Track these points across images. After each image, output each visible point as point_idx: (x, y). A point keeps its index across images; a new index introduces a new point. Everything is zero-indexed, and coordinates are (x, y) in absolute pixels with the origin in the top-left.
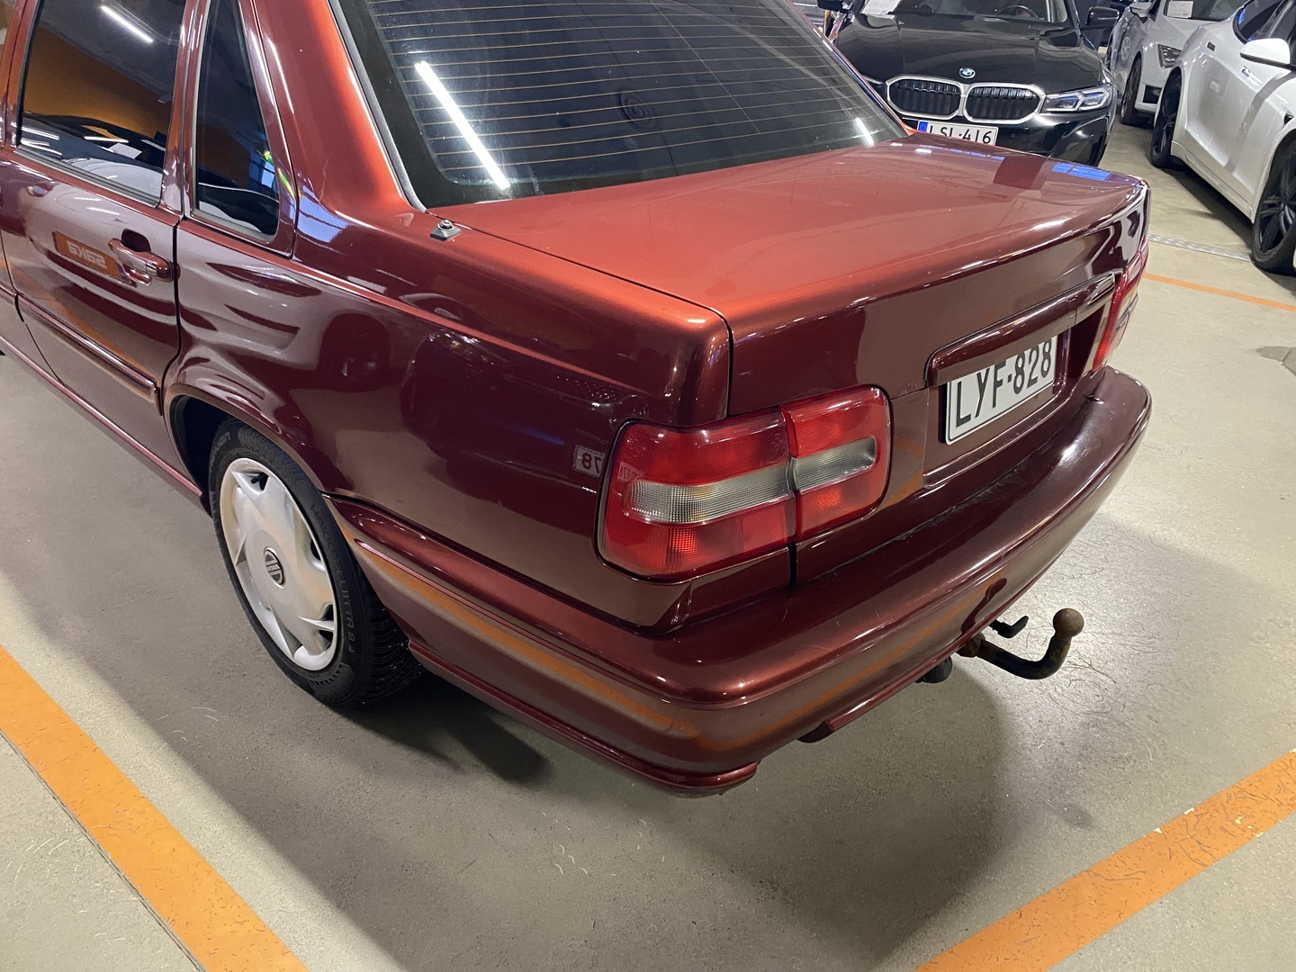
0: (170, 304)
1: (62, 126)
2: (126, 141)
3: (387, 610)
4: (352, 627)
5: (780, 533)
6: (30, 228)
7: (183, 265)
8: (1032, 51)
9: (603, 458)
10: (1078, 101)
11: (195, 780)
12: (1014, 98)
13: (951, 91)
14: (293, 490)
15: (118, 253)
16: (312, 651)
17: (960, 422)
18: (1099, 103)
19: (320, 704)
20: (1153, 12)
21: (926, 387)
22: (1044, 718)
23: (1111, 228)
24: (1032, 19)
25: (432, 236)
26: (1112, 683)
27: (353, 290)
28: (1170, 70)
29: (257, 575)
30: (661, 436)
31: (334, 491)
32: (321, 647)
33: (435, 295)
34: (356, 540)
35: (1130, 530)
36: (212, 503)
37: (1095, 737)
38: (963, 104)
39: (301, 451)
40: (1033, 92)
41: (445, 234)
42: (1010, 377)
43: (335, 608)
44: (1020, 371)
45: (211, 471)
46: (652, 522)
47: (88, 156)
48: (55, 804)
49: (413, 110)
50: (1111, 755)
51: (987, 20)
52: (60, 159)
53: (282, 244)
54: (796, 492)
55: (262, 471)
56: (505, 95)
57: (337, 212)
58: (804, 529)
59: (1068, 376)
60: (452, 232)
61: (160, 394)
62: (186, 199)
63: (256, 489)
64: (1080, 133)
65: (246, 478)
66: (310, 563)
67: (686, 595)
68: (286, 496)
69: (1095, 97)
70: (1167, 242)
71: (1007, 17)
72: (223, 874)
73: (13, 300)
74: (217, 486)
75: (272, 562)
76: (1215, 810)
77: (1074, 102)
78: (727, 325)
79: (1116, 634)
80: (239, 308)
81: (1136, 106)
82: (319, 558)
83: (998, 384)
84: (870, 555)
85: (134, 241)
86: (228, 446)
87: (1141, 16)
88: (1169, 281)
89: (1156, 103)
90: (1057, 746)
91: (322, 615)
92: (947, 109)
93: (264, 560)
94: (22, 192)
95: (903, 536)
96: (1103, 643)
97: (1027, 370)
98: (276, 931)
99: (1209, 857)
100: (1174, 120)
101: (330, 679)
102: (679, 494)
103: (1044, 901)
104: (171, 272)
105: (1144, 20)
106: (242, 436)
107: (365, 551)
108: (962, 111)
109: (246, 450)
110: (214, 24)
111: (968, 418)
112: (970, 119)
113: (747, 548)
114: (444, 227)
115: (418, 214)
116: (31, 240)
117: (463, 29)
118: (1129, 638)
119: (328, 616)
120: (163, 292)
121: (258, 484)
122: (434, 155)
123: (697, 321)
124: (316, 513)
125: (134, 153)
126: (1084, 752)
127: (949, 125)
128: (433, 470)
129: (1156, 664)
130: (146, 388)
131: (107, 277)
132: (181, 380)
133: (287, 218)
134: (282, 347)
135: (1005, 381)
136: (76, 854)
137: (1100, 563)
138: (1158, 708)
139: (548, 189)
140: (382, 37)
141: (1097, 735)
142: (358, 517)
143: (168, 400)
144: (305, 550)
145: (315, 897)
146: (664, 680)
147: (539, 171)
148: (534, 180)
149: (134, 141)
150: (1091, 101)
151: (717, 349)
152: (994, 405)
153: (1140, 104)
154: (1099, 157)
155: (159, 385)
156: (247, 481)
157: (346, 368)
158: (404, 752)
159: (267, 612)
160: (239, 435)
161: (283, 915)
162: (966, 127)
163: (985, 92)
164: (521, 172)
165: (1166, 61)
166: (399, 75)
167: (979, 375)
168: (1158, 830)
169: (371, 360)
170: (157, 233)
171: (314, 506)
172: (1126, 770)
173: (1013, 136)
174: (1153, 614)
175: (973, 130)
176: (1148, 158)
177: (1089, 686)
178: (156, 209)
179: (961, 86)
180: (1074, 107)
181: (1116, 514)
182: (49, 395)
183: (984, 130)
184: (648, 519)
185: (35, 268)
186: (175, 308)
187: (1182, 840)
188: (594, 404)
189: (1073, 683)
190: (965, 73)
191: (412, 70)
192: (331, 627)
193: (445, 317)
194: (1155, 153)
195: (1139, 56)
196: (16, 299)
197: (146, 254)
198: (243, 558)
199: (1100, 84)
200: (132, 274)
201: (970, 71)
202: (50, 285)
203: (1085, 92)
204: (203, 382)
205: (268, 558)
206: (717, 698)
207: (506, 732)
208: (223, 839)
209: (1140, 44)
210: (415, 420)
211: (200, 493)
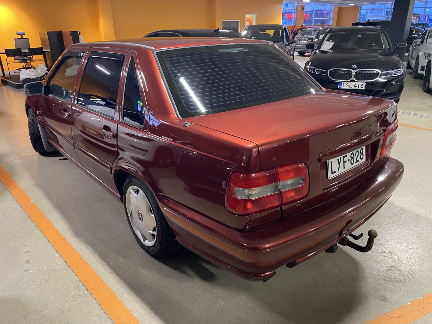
0: (115, 145)
1: (84, 96)
2: (101, 100)
3: (170, 227)
4: (161, 232)
5: (277, 203)
6: (76, 124)
7: (119, 135)
8: (376, 59)
9: (226, 183)
10: (392, 73)
11: (116, 277)
12: (370, 73)
13: (349, 72)
14: (146, 194)
15: (102, 131)
16: (149, 241)
17: (332, 173)
18: (400, 74)
19: (151, 257)
20: (422, 42)
21: (319, 163)
22: (373, 268)
23: (383, 115)
24: (377, 48)
25: (183, 126)
26: (397, 258)
27: (164, 140)
28: (428, 60)
29: (135, 219)
30: (242, 175)
31: (157, 193)
32: (152, 240)
33: (186, 141)
34: (162, 207)
35: (407, 210)
36: (123, 199)
37: (390, 274)
38: (353, 76)
39: (149, 183)
40: (377, 71)
41: (187, 125)
42: (349, 160)
43: (156, 227)
44: (352, 158)
45: (124, 190)
46: (240, 199)
47: (91, 104)
48: (80, 282)
49: (179, 93)
50: (395, 280)
51: (361, 49)
52: (83, 105)
53: (145, 128)
54: (281, 191)
55: (138, 189)
56: (203, 88)
57: (160, 120)
58: (284, 202)
59: (371, 160)
60: (188, 124)
61: (111, 169)
62: (121, 116)
63: (136, 194)
64: (394, 83)
65: (133, 191)
66: (150, 215)
67: (250, 221)
68: (144, 196)
69: (398, 72)
70: (427, 117)
71: (369, 48)
72: (124, 303)
73: (73, 144)
74: (125, 194)
75: (140, 215)
76: (430, 298)
77: (391, 73)
78: (258, 146)
79: (400, 243)
80: (131, 145)
81: (418, 72)
82: (152, 213)
83: (345, 162)
84: (306, 211)
85: (107, 128)
86: (129, 183)
87: (418, 44)
88: (427, 130)
89: (424, 71)
90: (377, 277)
91: (152, 230)
92: (348, 78)
93: (137, 214)
94: (74, 115)
95: (317, 206)
96: (395, 245)
97: (355, 158)
98: (138, 319)
99: (427, 312)
100: (430, 77)
101: (154, 249)
102: (246, 191)
103: (369, 323)
104: (116, 136)
105: (419, 45)
106: (133, 179)
107: (165, 210)
108: (353, 78)
109: (134, 183)
110: (129, 72)
111: (335, 172)
112: (356, 81)
113: (267, 207)
114: (186, 123)
115: (180, 120)
116: (76, 127)
117: (193, 71)
118: (404, 244)
119: (154, 230)
120: (113, 142)
121: (136, 193)
122: (184, 105)
123: (251, 145)
124: (152, 200)
125: (104, 103)
126: (386, 279)
127: (349, 83)
128: (186, 190)
129: (413, 252)
130: (107, 167)
131: (96, 137)
132: (117, 165)
133: (146, 120)
134: (144, 156)
135: (347, 161)
136: (85, 295)
137: (396, 220)
138: (413, 266)
139: (214, 112)
140: (171, 74)
141: (391, 274)
142: (163, 200)
143: (113, 171)
144: (149, 211)
145: (149, 311)
146: (246, 245)
147: (212, 107)
148: (210, 110)
149: (103, 100)
150: (397, 73)
151: (256, 152)
152: (344, 168)
153: (419, 72)
154: (401, 90)
155: (111, 166)
156: (134, 192)
157: (161, 162)
158: (174, 271)
159: (138, 230)
160: (132, 179)
161: (140, 314)
162: (355, 83)
163: (361, 72)
164: (207, 108)
165: (428, 58)
166: (176, 84)
167: (338, 159)
168: (410, 303)
169: (168, 159)
170: (113, 126)
171: (151, 198)
172: (400, 284)
173: (371, 85)
174: (413, 236)
175: (357, 84)
176: (422, 89)
177: (389, 259)
178: (112, 120)
179: (352, 71)
180: (391, 75)
181: (402, 205)
182: (79, 170)
183: (361, 84)
184: (239, 198)
185: (77, 135)
186: (117, 146)
187: (418, 306)
188: (227, 168)
189: (384, 257)
190: (354, 67)
191: (178, 79)
192: (155, 233)
193: (189, 147)
194: (424, 88)
195: (418, 56)
196: (74, 144)
197: (110, 131)
198: (131, 214)
199: (400, 68)
200: (105, 137)
201: (355, 66)
202: (80, 139)
203: (395, 70)
204: (123, 165)
205: (138, 214)
206: (259, 249)
207: (204, 267)
208: (124, 293)
209: (418, 53)
210: (180, 175)
211: (120, 196)
